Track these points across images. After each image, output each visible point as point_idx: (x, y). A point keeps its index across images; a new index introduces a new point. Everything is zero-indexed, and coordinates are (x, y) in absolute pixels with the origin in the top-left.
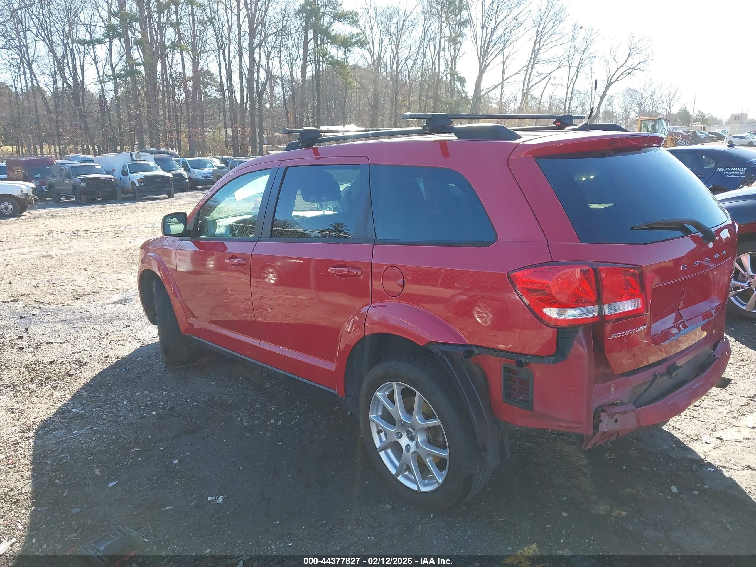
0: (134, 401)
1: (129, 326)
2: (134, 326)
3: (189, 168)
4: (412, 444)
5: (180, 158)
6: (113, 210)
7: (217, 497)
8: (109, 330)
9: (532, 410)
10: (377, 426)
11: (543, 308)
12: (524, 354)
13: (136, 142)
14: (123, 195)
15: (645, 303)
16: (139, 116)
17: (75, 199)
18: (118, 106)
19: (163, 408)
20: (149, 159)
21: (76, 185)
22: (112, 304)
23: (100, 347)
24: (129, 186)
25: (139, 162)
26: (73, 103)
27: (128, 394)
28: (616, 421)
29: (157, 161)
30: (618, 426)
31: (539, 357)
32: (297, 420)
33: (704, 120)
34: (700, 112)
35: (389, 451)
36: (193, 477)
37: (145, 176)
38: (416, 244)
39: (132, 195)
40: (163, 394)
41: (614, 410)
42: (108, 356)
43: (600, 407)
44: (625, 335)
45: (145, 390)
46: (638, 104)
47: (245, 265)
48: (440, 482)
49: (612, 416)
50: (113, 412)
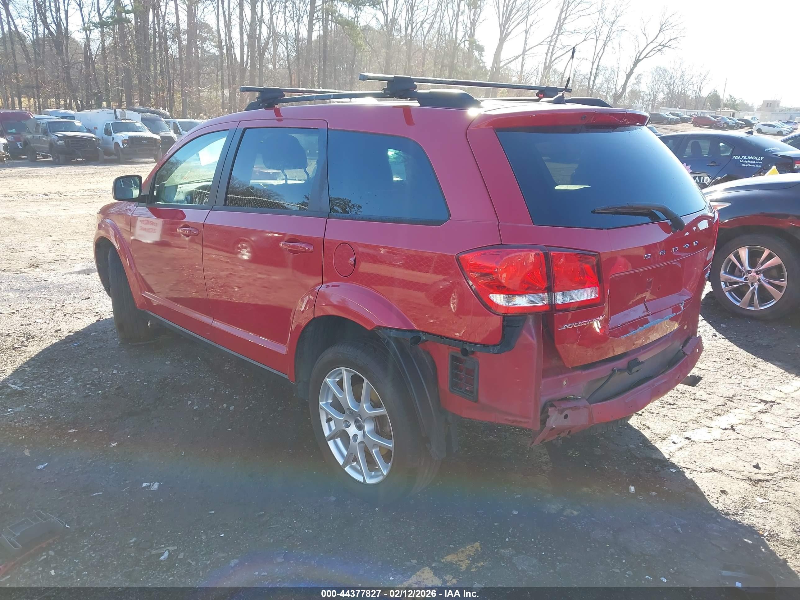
0: (80, 378)
1: (89, 298)
2: (94, 299)
3: (179, 130)
4: (360, 433)
5: (171, 119)
6: (93, 172)
7: (152, 484)
8: (66, 302)
9: (477, 401)
10: (327, 414)
11: (490, 294)
12: (470, 343)
13: (124, 99)
14: (106, 157)
15: (602, 292)
16: (127, 71)
17: (52, 159)
18: (104, 57)
19: (110, 387)
20: (136, 119)
21: (54, 143)
22: (74, 273)
23: (53, 319)
24: (112, 146)
25: (124, 121)
26: (55, 51)
27: (75, 371)
28: (566, 417)
29: (144, 120)
30: (567, 423)
31: (484, 345)
32: (251, 405)
33: (733, 106)
34: (731, 96)
35: (338, 441)
36: (130, 461)
37: (130, 137)
38: (370, 220)
39: (116, 157)
40: (114, 372)
41: (563, 405)
42: (60, 330)
43: (549, 402)
44: (578, 326)
45: (95, 367)
46: (667, 84)
47: (198, 235)
48: (385, 474)
49: (561, 412)
50: (55, 390)
